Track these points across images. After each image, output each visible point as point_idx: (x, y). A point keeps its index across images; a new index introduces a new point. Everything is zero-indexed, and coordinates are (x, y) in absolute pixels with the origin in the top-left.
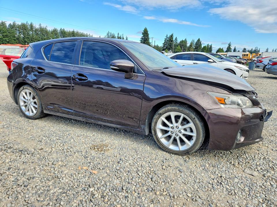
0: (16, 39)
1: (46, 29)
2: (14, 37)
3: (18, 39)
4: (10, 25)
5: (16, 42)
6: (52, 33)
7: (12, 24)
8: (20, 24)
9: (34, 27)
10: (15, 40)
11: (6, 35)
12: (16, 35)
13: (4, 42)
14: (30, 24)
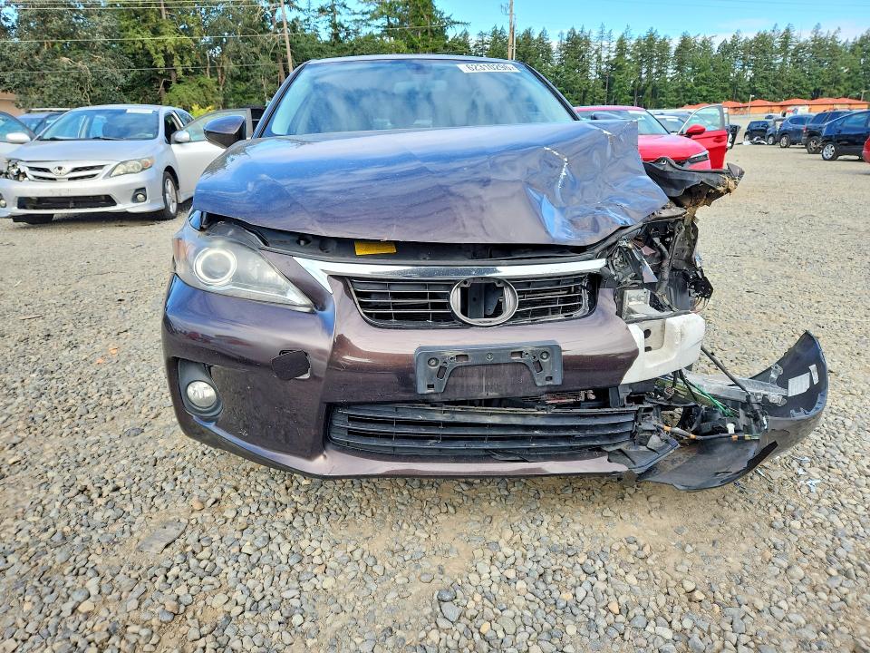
0: (727, 85)
1: (833, 38)
2: (725, 79)
3: (733, 85)
4: (724, 45)
5: (727, 97)
6: (852, 51)
7: (729, 42)
8: (751, 36)
9: (794, 40)
10: (724, 90)
11: (703, 79)
12: (732, 75)
13: (693, 99)
14: (782, 32)
